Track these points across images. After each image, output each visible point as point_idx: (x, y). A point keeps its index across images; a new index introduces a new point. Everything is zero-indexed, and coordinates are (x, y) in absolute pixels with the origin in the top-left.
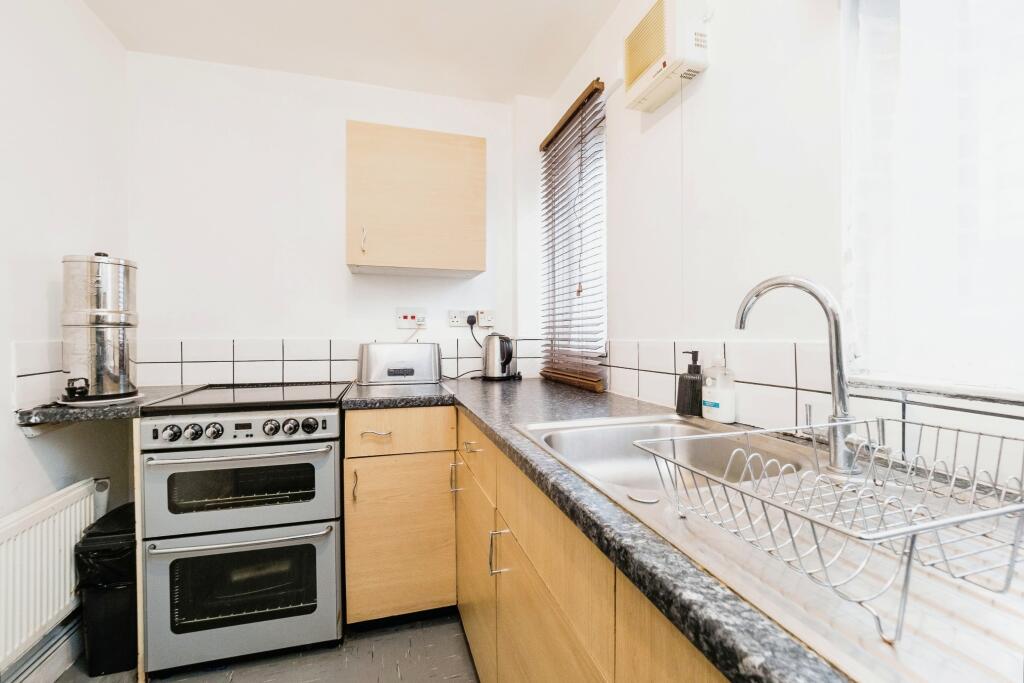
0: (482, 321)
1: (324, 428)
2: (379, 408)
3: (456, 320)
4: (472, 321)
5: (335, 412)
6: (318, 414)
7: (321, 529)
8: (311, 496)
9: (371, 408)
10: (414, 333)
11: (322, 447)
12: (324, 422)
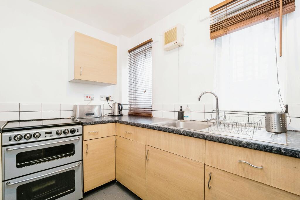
0: (111, 99)
1: (78, 131)
2: (94, 124)
3: (103, 98)
4: (108, 99)
5: (80, 126)
6: (76, 127)
7: (77, 164)
8: (73, 154)
9: (92, 125)
10: (90, 102)
11: (77, 138)
12: (78, 129)
